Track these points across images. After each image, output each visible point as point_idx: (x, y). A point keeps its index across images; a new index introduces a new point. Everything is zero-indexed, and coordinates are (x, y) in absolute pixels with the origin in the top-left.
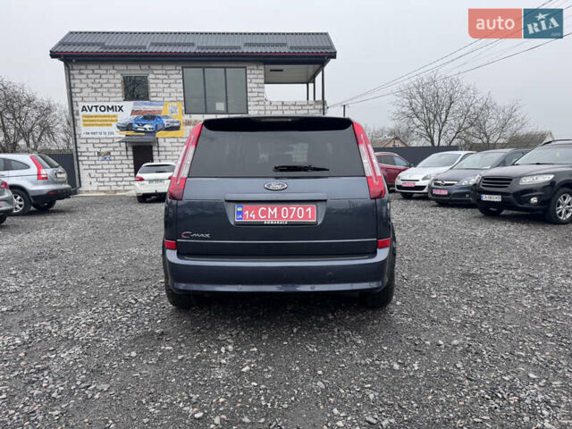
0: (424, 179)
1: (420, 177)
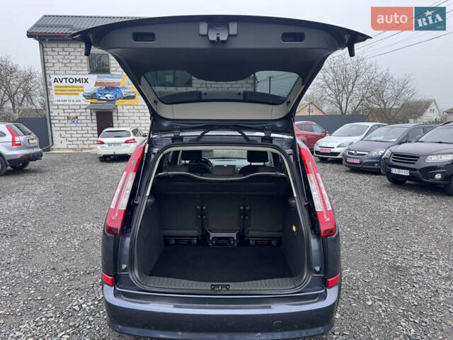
0: (339, 146)
1: (335, 145)
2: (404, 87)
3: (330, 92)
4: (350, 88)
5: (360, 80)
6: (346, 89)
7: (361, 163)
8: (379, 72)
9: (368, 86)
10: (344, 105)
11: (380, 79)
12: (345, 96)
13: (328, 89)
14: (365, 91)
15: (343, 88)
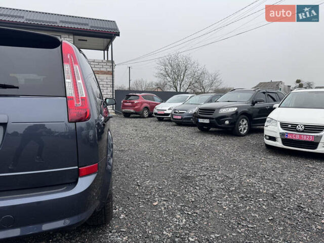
0: (169, 109)
1: (167, 109)
2: (215, 79)
3: (169, 79)
4: (182, 77)
5: (188, 72)
6: (179, 78)
7: (182, 119)
8: (199, 67)
9: (193, 77)
10: (178, 88)
11: (200, 72)
12: (179, 82)
13: (168, 77)
14: (191, 80)
15: (178, 77)
